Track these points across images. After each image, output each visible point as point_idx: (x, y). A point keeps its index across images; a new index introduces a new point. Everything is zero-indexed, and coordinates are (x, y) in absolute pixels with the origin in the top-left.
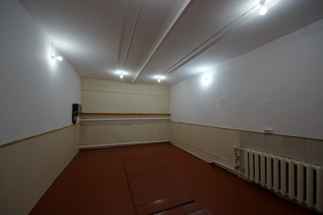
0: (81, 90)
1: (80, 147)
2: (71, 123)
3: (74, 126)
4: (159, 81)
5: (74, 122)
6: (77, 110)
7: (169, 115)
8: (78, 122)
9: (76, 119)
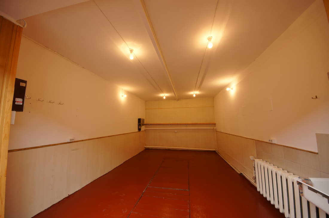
0: (146, 109)
1: (145, 146)
2: (137, 130)
3: (139, 132)
4: (194, 96)
5: (139, 129)
6: (140, 122)
7: (215, 124)
8: (142, 130)
9: (140, 128)
